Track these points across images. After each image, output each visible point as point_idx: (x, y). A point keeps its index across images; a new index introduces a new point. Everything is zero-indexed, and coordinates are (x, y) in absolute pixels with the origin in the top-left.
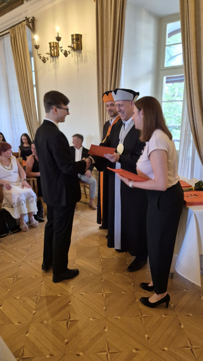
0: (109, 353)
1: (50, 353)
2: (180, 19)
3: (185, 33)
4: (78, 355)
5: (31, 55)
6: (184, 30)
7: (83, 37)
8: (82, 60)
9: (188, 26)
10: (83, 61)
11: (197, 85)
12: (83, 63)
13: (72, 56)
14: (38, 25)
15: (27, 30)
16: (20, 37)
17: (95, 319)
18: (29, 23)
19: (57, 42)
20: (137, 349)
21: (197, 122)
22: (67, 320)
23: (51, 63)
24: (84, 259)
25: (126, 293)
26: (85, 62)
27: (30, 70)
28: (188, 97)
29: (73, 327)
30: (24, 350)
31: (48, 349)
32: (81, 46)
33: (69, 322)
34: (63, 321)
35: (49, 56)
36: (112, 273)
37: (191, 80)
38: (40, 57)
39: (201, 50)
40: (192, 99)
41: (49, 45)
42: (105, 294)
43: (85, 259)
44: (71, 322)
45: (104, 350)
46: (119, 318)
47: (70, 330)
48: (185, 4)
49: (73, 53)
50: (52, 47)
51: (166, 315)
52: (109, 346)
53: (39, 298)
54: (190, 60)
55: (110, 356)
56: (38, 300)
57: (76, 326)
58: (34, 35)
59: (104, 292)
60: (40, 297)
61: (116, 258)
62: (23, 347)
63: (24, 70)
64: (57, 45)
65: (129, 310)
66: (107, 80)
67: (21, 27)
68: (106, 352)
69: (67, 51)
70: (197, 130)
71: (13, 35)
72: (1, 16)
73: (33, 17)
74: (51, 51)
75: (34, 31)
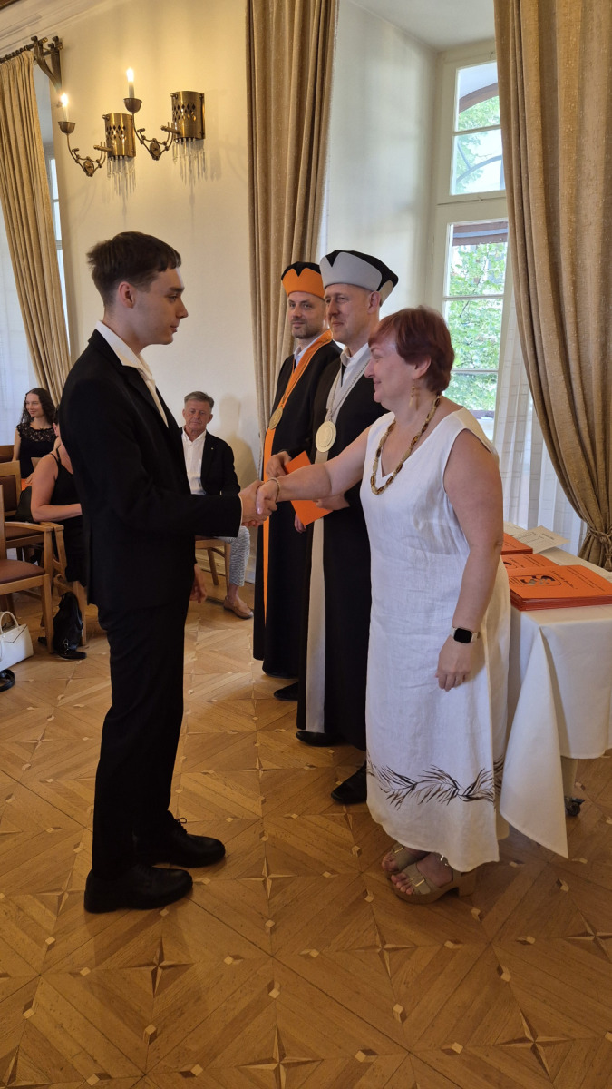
0: (284, 1065)
1: (99, 1071)
2: (496, 55)
3: (510, 95)
4: (188, 1074)
5: (50, 150)
6: (508, 89)
7: (206, 99)
8: (204, 169)
9: (519, 75)
10: (209, 174)
11: (547, 250)
12: (206, 178)
13: (175, 159)
14: (70, 62)
15: (39, 76)
16: (16, 95)
17: (240, 961)
18: (43, 54)
19: (130, 113)
20: (368, 1052)
21: (547, 360)
22: (152, 964)
23: (111, 176)
24: (205, 774)
25: (336, 876)
26: (212, 177)
27: (47, 197)
28: (521, 286)
29: (171, 987)
30: (19, 1062)
31: (93, 1058)
32: (203, 129)
33: (160, 971)
34: (143, 968)
35: (105, 154)
36: (294, 816)
37: (527, 234)
38: (77, 159)
39: (557, 147)
40: (532, 291)
41: (104, 121)
42: (271, 879)
43: (211, 772)
44: (167, 971)
45: (268, 1057)
46: (314, 953)
47: (161, 996)
48: (510, 10)
49: (179, 147)
50: (114, 128)
51: (456, 942)
52: (284, 1043)
53: (66, 895)
54: (524, 175)
55: (287, 1075)
56: (63, 904)
57: (181, 982)
58: (58, 90)
59: (268, 874)
60: (70, 893)
61: (307, 768)
62: (15, 1052)
63: (28, 196)
64: (130, 124)
65: (346, 930)
66: (280, 231)
67: (17, 68)
68: (276, 1062)
69: (160, 140)
70: (547, 385)
73: (57, 38)
74: (109, 142)
75: (57, 80)
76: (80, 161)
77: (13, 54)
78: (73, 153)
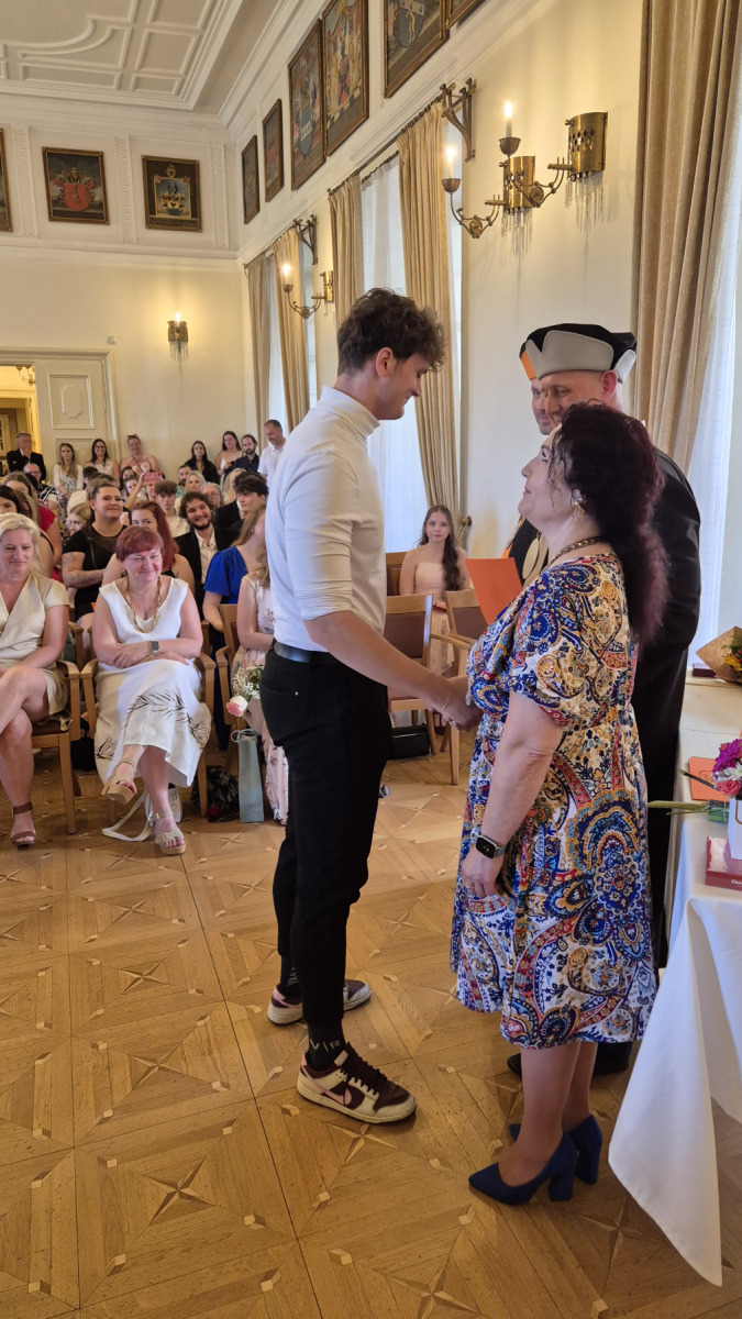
7: (611, 120)
8: (601, 209)
10: (606, 215)
12: (603, 220)
18: (452, 106)
23: (509, 231)
27: (444, 268)
32: (603, 158)
35: (499, 209)
38: (462, 220)
49: (573, 187)
50: (512, 176)
63: (428, 269)
66: (668, 278)
67: (427, 125)
71: (406, 156)
72: (391, 96)
73: (470, 80)
74: (506, 194)
75: (467, 130)
76: (465, 222)
77: (426, 110)
78: (457, 214)
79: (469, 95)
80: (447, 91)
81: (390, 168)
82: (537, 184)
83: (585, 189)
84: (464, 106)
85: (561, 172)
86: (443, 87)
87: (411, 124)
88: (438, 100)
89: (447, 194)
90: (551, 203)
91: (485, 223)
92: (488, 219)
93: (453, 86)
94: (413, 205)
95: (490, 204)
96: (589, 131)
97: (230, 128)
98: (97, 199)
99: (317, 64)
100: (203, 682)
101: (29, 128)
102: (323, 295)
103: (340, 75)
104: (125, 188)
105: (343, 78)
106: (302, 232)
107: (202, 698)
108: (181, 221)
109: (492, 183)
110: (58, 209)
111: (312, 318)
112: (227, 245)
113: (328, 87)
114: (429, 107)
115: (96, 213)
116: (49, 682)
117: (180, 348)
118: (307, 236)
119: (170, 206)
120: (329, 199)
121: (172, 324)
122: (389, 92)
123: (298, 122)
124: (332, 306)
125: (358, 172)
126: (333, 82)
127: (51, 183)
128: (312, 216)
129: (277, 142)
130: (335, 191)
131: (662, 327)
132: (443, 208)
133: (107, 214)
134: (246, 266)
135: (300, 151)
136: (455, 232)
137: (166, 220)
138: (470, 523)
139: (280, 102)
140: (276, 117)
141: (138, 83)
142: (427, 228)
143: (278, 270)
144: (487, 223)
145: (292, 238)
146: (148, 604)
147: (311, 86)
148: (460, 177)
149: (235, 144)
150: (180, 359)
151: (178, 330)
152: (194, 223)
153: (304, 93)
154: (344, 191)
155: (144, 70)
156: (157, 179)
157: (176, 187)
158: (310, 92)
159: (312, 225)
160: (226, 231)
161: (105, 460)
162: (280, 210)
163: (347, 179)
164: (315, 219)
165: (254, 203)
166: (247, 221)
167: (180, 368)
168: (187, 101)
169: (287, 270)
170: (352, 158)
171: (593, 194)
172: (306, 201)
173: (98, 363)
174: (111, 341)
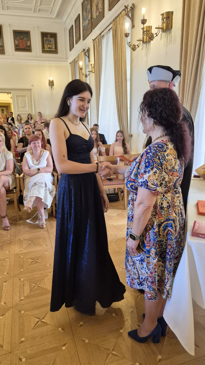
1: (2, 344)
7: (174, 13)
8: (171, 41)
12: (171, 44)
13: (161, 39)
18: (128, 12)
22: (40, 319)
23: (144, 49)
32: (172, 25)
35: (141, 42)
41: (142, 30)
49: (163, 34)
63: (120, 61)
67: (121, 17)
71: (114, 28)
72: (110, 11)
73: (133, 4)
74: (143, 38)
75: (132, 19)
76: (131, 46)
77: (120, 14)
78: (128, 44)
79: (133, 8)
80: (126, 7)
81: (110, 32)
82: (152, 33)
83: (166, 35)
84: (131, 12)
85: (159, 29)
86: (125, 6)
87: (116, 18)
88: (124, 10)
89: (126, 38)
90: (156, 39)
91: (137, 47)
92: (138, 45)
93: (128, 6)
94: (116, 42)
95: (138, 41)
96: (168, 17)
97: (66, 22)
98: (28, 45)
99: (90, 2)
100: (54, 180)
101: (9, 24)
102: (91, 71)
103: (96, 5)
104: (36, 41)
105: (97, 6)
106: (85, 53)
107: (53, 184)
108: (52, 51)
109: (139, 34)
110: (17, 48)
111: (88, 78)
112: (65, 58)
113: (93, 9)
114: (121, 13)
115: (28, 49)
116: (10, 179)
117: (52, 87)
118: (87, 54)
119: (49, 46)
120: (93, 42)
121: (49, 80)
122: (110, 9)
123: (84, 20)
124: (94, 74)
125: (101, 34)
126: (94, 8)
127: (15, 40)
128: (88, 48)
129: (78, 27)
130: (94, 40)
131: (188, 75)
132: (125, 43)
133: (31, 49)
134: (70, 63)
135: (85, 28)
136: (128, 50)
137: (48, 50)
138: (132, 136)
139: (79, 14)
140: (78, 18)
141: (39, 10)
142: (120, 49)
143: (79, 63)
144: (137, 46)
145: (83, 54)
146: (37, 158)
147: (88, 9)
148: (130, 32)
149: (67, 28)
150: (52, 91)
151: (51, 83)
152: (55, 51)
153: (86, 11)
154: (97, 39)
155: (41, 6)
156: (45, 39)
157: (50, 41)
158: (88, 11)
159: (88, 50)
160: (65, 54)
161: (31, 119)
162: (79, 47)
163: (98, 36)
164: (89, 49)
165: (72, 45)
166: (71, 50)
167: (52, 93)
168: (53, 15)
169: (81, 63)
170: (99, 30)
171: (169, 36)
172: (87, 43)
173: (29, 92)
174: (32, 86)
